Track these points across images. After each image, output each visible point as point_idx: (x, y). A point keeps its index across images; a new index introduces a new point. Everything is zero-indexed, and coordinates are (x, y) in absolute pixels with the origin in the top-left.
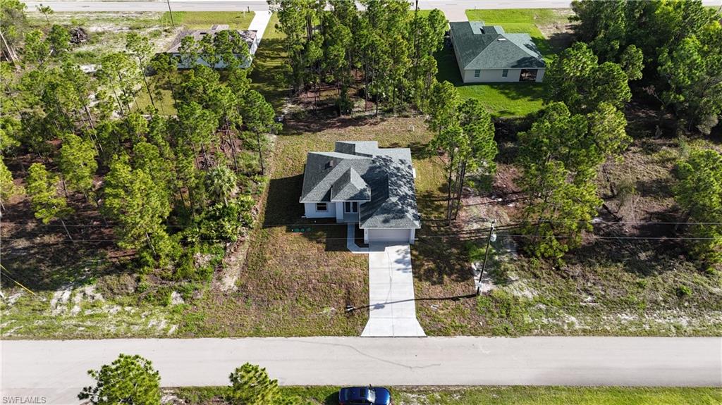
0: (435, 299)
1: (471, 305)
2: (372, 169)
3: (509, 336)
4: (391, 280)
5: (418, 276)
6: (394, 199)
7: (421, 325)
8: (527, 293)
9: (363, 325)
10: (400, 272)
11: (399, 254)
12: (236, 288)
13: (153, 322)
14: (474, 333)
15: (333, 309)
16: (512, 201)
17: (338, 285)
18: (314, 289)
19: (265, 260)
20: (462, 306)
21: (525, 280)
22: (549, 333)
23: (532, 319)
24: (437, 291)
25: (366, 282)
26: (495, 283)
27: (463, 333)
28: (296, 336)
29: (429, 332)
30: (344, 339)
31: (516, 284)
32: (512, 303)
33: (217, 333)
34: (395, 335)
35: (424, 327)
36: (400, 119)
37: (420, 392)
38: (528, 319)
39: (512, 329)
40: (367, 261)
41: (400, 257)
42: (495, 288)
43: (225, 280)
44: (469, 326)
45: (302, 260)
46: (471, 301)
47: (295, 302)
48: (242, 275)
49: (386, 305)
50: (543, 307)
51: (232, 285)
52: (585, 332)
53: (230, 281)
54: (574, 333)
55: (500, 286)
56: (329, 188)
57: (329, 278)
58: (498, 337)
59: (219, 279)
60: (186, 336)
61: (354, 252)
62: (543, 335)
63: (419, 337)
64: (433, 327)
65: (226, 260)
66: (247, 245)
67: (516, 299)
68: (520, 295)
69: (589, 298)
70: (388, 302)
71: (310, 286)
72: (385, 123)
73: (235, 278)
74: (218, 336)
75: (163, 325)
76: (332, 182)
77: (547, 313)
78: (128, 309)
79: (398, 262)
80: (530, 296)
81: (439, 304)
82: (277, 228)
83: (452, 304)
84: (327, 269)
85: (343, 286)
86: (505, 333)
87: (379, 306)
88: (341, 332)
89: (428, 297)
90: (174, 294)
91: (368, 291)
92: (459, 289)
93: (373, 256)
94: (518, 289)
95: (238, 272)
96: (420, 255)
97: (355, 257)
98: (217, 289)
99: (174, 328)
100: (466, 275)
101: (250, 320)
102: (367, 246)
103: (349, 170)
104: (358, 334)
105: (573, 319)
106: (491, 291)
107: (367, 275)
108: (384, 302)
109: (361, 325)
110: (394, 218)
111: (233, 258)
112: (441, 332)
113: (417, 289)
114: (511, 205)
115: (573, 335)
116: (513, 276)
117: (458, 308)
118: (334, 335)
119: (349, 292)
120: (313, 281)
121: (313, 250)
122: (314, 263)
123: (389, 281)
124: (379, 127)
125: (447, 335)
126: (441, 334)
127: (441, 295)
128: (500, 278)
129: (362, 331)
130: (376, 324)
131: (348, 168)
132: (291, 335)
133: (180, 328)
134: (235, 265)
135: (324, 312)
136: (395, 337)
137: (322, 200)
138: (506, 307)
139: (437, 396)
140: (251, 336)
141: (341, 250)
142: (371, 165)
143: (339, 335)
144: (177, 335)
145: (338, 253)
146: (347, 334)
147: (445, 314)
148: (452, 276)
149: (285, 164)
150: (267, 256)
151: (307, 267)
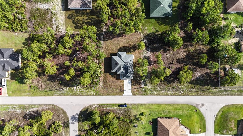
3: (145, 96)
5: (132, 85)
6: (128, 74)
8: (150, 87)
9: (123, 94)
12: (102, 86)
13: (91, 93)
14: (140, 95)
15: (118, 90)
16: (152, 64)
18: (115, 87)
21: (150, 85)
22: (151, 95)
24: (135, 87)
25: (124, 86)
26: (144, 85)
27: (138, 95)
29: (133, 95)
30: (120, 96)
34: (128, 95)
35: (132, 94)
37: (131, 104)
38: (148, 92)
39: (145, 94)
40: (124, 82)
41: (128, 81)
42: (144, 86)
43: (100, 85)
45: (113, 81)
46: (140, 89)
47: (112, 89)
48: (103, 84)
50: (151, 90)
52: (157, 95)
53: (101, 85)
54: (155, 95)
57: (118, 85)
59: (99, 85)
60: (97, 95)
63: (131, 96)
64: (134, 94)
65: (100, 81)
66: (103, 76)
67: (147, 88)
69: (159, 88)
74: (101, 95)
75: (93, 93)
77: (152, 91)
78: (86, 90)
79: (128, 82)
80: (150, 88)
81: (135, 89)
82: (107, 73)
83: (137, 89)
84: (117, 83)
87: (125, 91)
90: (93, 88)
91: (124, 88)
92: (139, 86)
93: (125, 80)
94: (148, 86)
97: (122, 81)
98: (99, 86)
100: (140, 83)
101: (106, 92)
103: (120, 66)
105: (155, 92)
106: (144, 87)
107: (124, 84)
111: (101, 80)
113: (132, 87)
114: (151, 66)
116: (148, 84)
117: (138, 90)
119: (121, 87)
120: (115, 85)
121: (114, 79)
124: (126, 37)
125: (136, 95)
127: (136, 88)
128: (146, 85)
130: (125, 93)
132: (112, 95)
137: (116, 71)
138: (146, 90)
139: (133, 105)
140: (106, 95)
141: (119, 79)
144: (95, 95)
146: (121, 95)
147: (136, 91)
148: (138, 84)
149: (106, 52)
150: (107, 80)
151: (114, 83)
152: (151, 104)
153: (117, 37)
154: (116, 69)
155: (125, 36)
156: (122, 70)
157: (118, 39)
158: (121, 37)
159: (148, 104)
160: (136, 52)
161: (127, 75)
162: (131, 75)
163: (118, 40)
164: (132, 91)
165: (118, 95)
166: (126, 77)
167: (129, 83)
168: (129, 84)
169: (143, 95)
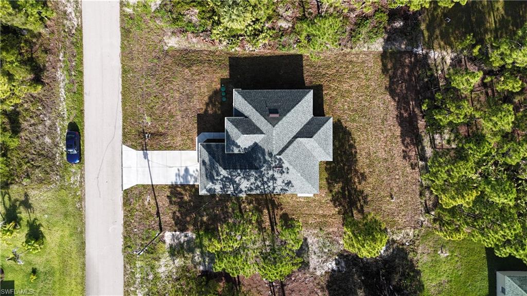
0: (156, 199)
1: (153, 226)
3: (123, 247)
4: (170, 167)
5: (173, 187)
7: (132, 188)
8: (163, 269)
12: (166, 48)
14: (126, 224)
15: (149, 124)
17: (167, 126)
18: (164, 109)
19: (188, 67)
20: (153, 219)
21: (174, 270)
22: (127, 276)
23: (140, 267)
24: (163, 202)
25: (169, 148)
26: (171, 246)
27: (126, 216)
28: (122, 99)
29: (126, 192)
30: (120, 132)
31: (171, 262)
32: (154, 256)
33: (125, 42)
35: (131, 189)
36: (417, 187)
37: (81, 182)
38: (139, 264)
39: (129, 250)
40: (189, 149)
42: (167, 246)
43: (173, 38)
44: (133, 221)
45: (189, 97)
46: (156, 226)
47: (155, 95)
48: (177, 51)
49: (147, 160)
50: (151, 277)
51: (169, 45)
53: (173, 42)
54: (127, 293)
55: (169, 250)
56: (246, 115)
57: (172, 119)
58: (122, 240)
59: (173, 33)
60: (122, 20)
61: (197, 138)
62: (125, 271)
63: (122, 185)
64: (130, 196)
65: (190, 35)
66: (212, 48)
67: (158, 259)
68: (161, 263)
70: (150, 162)
71: (166, 105)
73: (176, 46)
74: (122, 43)
76: (251, 118)
77: (144, 280)
80: (160, 270)
81: (153, 202)
83: (154, 211)
84: (179, 117)
85: (166, 131)
86: (126, 246)
87: (146, 156)
88: (126, 130)
89: (156, 195)
91: (160, 150)
92: (167, 218)
93: (193, 154)
94: (167, 263)
95: (183, 47)
97: (193, 140)
98: (165, 34)
99: (129, 10)
100: (181, 226)
101: (137, 64)
103: (262, 133)
104: (124, 143)
106: (164, 242)
107: (175, 149)
108: (149, 159)
109: (132, 145)
111: (194, 40)
112: (127, 201)
113: (162, 187)
115: (125, 292)
116: (179, 262)
117: (151, 215)
118: (123, 125)
119: (161, 135)
120: (169, 107)
121: (199, 104)
122: (185, 106)
123: (169, 165)
124: (399, 161)
125: (125, 204)
126: (125, 200)
127: (160, 204)
128: (176, 251)
129: (127, 146)
130: (132, 156)
131: (265, 132)
132: (123, 95)
133: (130, 15)
134: (189, 43)
135: (146, 118)
136: (122, 169)
137: (235, 109)
138: (151, 250)
139: (78, 193)
140: (123, 67)
141: (198, 128)
142: (267, 151)
143: (124, 129)
144: (123, 15)
145: (196, 125)
146: (124, 135)
147: (144, 205)
148: (178, 214)
149: (328, 66)
150: (194, 68)
151: (181, 101)
152: (83, 277)
153: (400, 118)
154: (246, 114)
155: (406, 156)
156: (244, 141)
157: (392, 120)
158: (403, 136)
159: (84, 264)
160: (331, 204)
161: (217, 165)
162: (218, 188)
163: (384, 120)
164: (143, 186)
165: (125, 119)
166: (207, 160)
167: (182, 173)
168: (178, 175)
169: (125, 237)
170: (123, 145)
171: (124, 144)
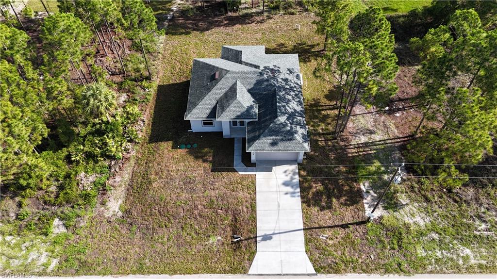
0: (324, 227)
1: (361, 233)
2: (259, 83)
3: (402, 274)
4: (279, 206)
6: (282, 119)
7: (311, 260)
8: (418, 219)
9: (251, 260)
10: (288, 196)
11: (287, 175)
12: (120, 214)
13: (33, 255)
14: (366, 269)
15: (219, 238)
16: (399, 110)
17: (224, 211)
18: (200, 216)
19: (150, 183)
20: (352, 235)
21: (416, 204)
22: (444, 269)
23: (426, 251)
24: (326, 217)
25: (253, 208)
26: (386, 208)
27: (354, 269)
28: (180, 274)
29: (318, 270)
30: (230, 277)
31: (407, 209)
32: (403, 231)
33: (99, 269)
34: (284, 273)
35: (314, 262)
36: (286, 17)
38: (421, 253)
39: (405, 265)
40: (254, 183)
42: (385, 214)
43: (109, 204)
44: (360, 260)
45: (188, 182)
46: (361, 229)
47: (180, 230)
48: (127, 198)
49: (273, 236)
50: (436, 236)
51: (117, 210)
52: (482, 269)
53: (114, 206)
54: (469, 270)
55: (391, 211)
56: (215, 104)
57: (216, 203)
58: (391, 275)
59: (103, 204)
60: (65, 273)
61: (240, 173)
62: (438, 272)
63: (308, 275)
65: (111, 182)
66: (132, 162)
67: (407, 227)
68: (411, 222)
69: (483, 226)
70: (276, 232)
71: (196, 212)
72: (271, 21)
73: (120, 201)
74: (99, 274)
75: (43, 260)
76: (218, 97)
77: (441, 244)
78: (8, 238)
79: (286, 184)
80: (422, 223)
81: (329, 233)
82: (163, 143)
83: (341, 232)
84: (213, 194)
85: (230, 212)
86: (398, 270)
88: (227, 268)
89: (317, 226)
90: (56, 221)
91: (255, 219)
92: (348, 214)
93: (261, 177)
94: (409, 215)
95: (123, 195)
96: (308, 175)
97: (243, 178)
98: (101, 215)
99: (54, 263)
100: (355, 198)
101: (134, 251)
102: (254, 165)
103: (235, 84)
104: (245, 271)
105: (468, 251)
106: (381, 217)
107: (254, 200)
108: (271, 233)
109: (248, 260)
110: (282, 140)
111: (118, 179)
112: (331, 268)
113: (306, 216)
114: (398, 115)
115: (470, 273)
116: (403, 199)
117: (347, 237)
118: (220, 272)
119: (236, 219)
120: (199, 207)
121: (199, 170)
122: (200, 186)
123: (276, 207)
124: (265, 26)
125: (337, 271)
126: (331, 270)
127: (330, 223)
128: (392, 204)
129: (250, 267)
130: (264, 258)
131: (235, 81)
132: (175, 273)
133: (60, 263)
134: (120, 186)
135: (211, 242)
136: (284, 275)
137: (208, 117)
138: (398, 237)
140: (134, 273)
141: (228, 171)
142: (258, 78)
143: (225, 272)
144: (57, 272)
145: (224, 174)
146: (234, 271)
147: (334, 245)
148: (342, 200)
149: (173, 68)
150: (153, 177)
151: (193, 190)
153: (226, 25)
155: (262, 22)
156: (245, 100)
157: (229, 30)
158: (241, 24)
162: (301, 131)
163: (228, 34)
164: (307, 243)
165: (213, 271)
169: (387, 271)
170: (249, 273)
171: (248, 271)
